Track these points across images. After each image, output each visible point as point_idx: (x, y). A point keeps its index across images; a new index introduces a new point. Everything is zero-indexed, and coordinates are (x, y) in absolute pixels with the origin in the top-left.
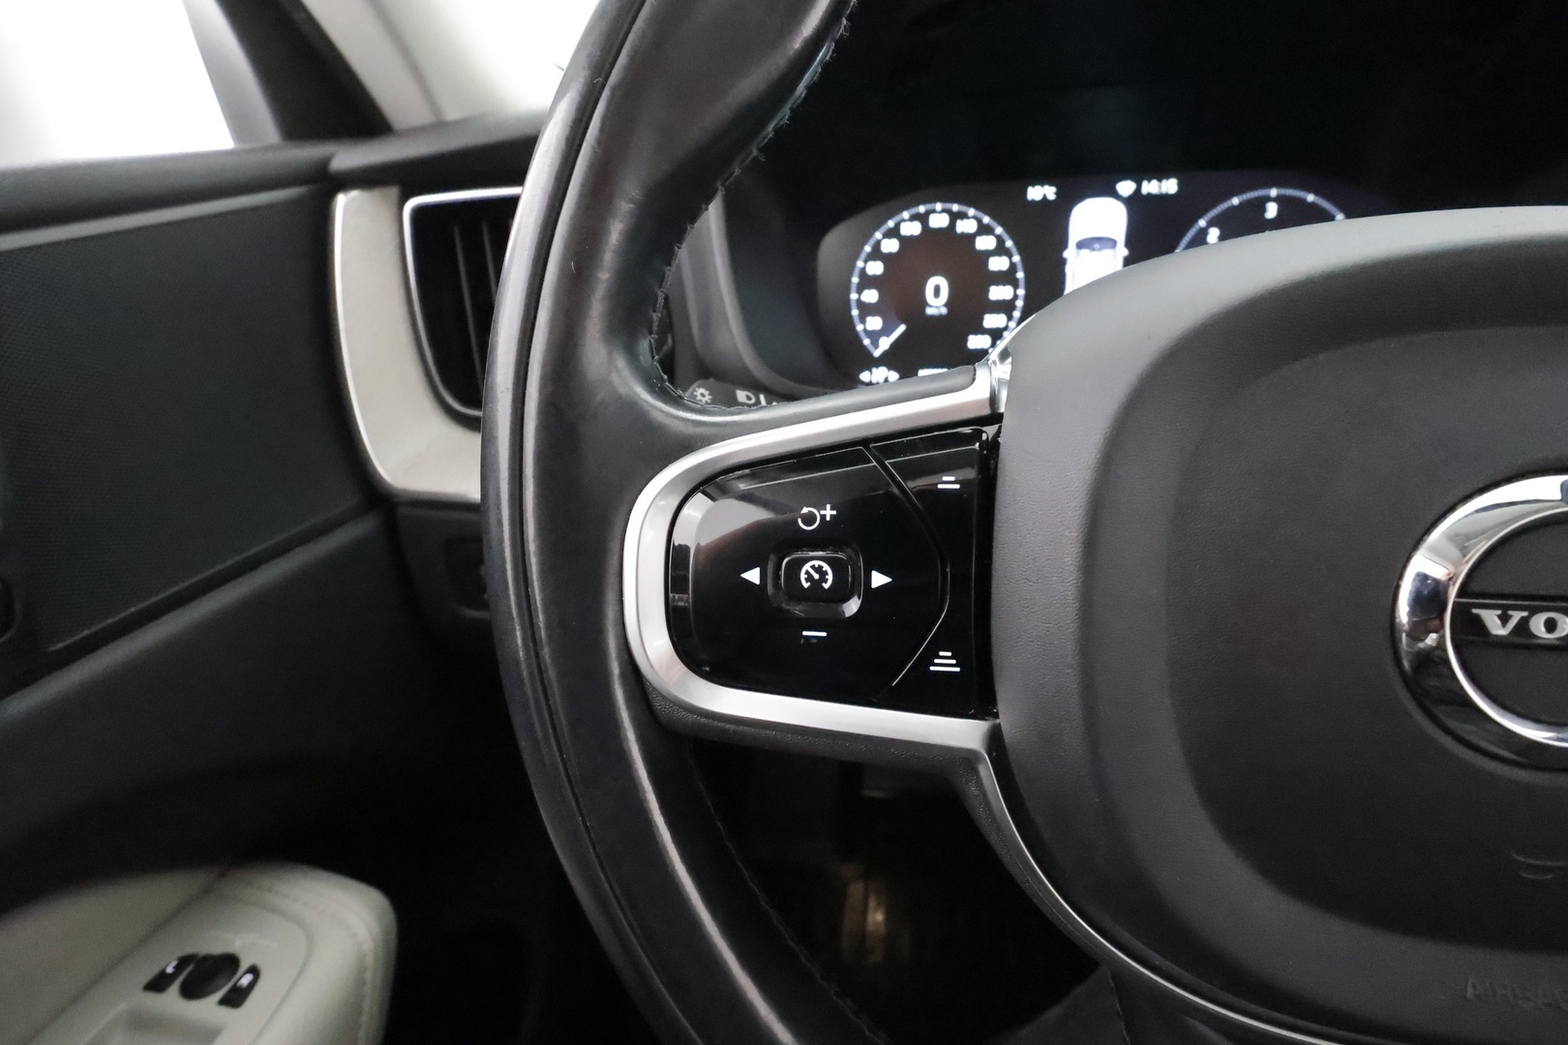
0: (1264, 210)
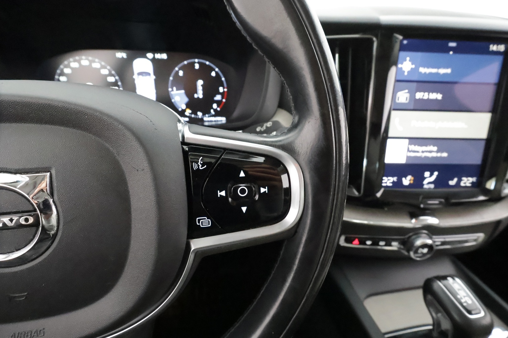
0: (194, 66)
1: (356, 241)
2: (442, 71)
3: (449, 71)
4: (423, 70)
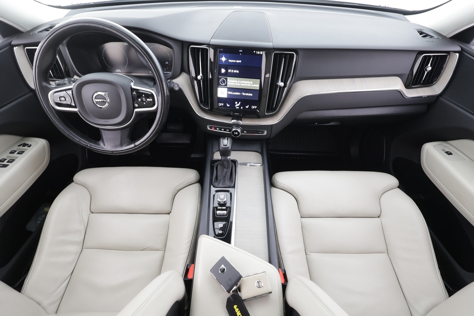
1: (213, 128)
2: (238, 61)
3: (240, 61)
4: (230, 61)
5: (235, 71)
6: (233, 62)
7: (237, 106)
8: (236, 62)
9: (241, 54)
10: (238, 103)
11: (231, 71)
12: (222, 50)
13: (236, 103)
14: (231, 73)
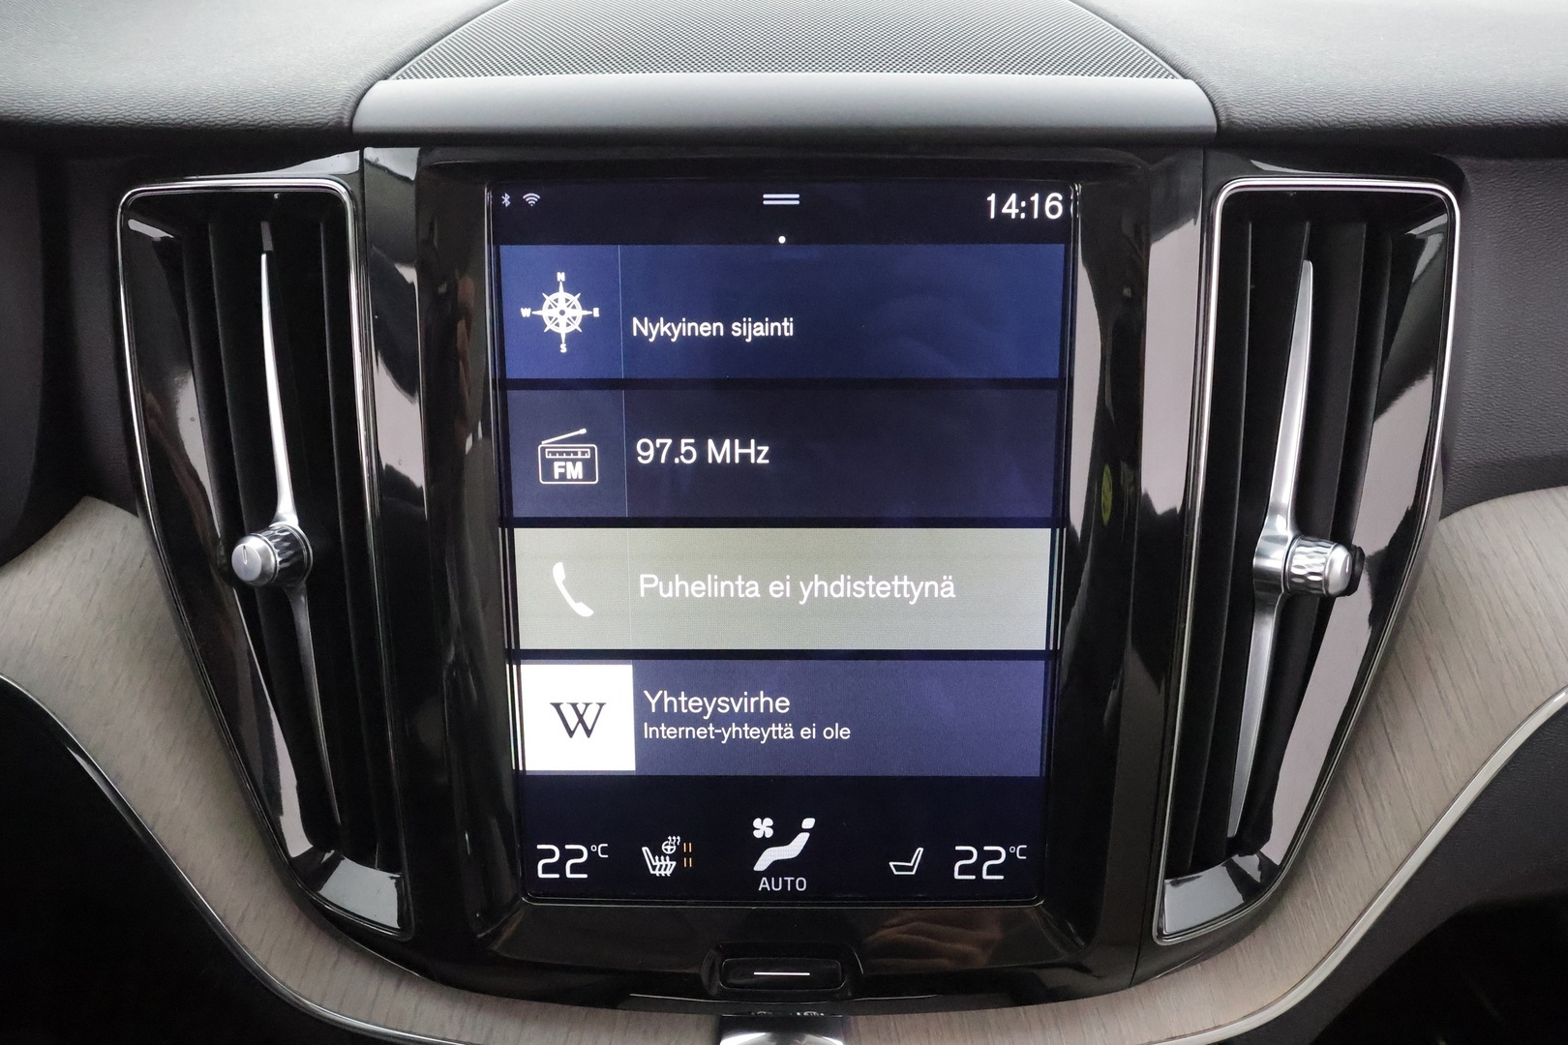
2: (750, 329)
3: (787, 327)
4: (648, 328)
5: (722, 452)
6: (690, 342)
7: (778, 868)
8: (727, 345)
9: (782, 240)
10: (782, 837)
11: (675, 451)
12: (532, 198)
13: (763, 827)
14: (665, 473)
